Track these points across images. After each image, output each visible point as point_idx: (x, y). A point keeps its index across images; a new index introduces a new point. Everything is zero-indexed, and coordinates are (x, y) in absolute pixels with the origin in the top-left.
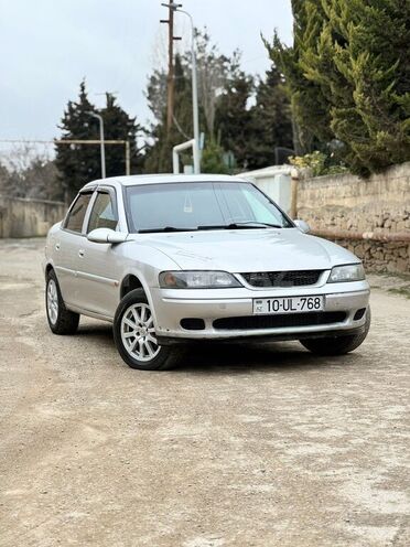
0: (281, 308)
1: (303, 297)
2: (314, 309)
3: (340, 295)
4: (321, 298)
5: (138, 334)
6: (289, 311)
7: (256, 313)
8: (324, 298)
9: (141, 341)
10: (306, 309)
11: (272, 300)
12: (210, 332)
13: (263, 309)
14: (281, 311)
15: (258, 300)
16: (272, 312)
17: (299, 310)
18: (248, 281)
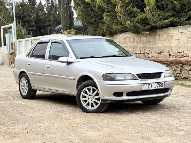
0: (151, 87)
1: (158, 83)
2: (161, 87)
3: (169, 82)
4: (163, 83)
5: (89, 99)
6: (153, 88)
7: (143, 89)
8: (164, 83)
9: (90, 102)
10: (159, 88)
11: (148, 84)
12: (125, 97)
13: (145, 88)
14: (151, 88)
15: (143, 84)
16: (148, 89)
17: (156, 88)
18: (139, 77)
